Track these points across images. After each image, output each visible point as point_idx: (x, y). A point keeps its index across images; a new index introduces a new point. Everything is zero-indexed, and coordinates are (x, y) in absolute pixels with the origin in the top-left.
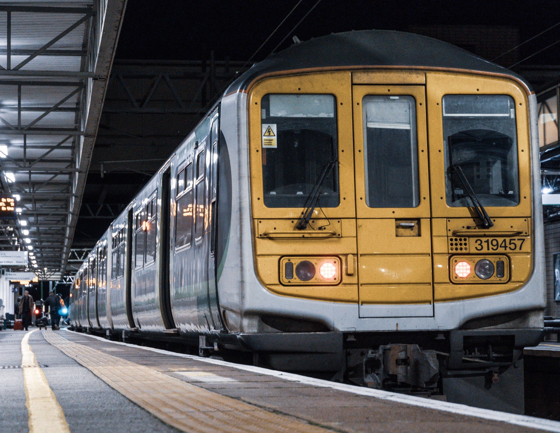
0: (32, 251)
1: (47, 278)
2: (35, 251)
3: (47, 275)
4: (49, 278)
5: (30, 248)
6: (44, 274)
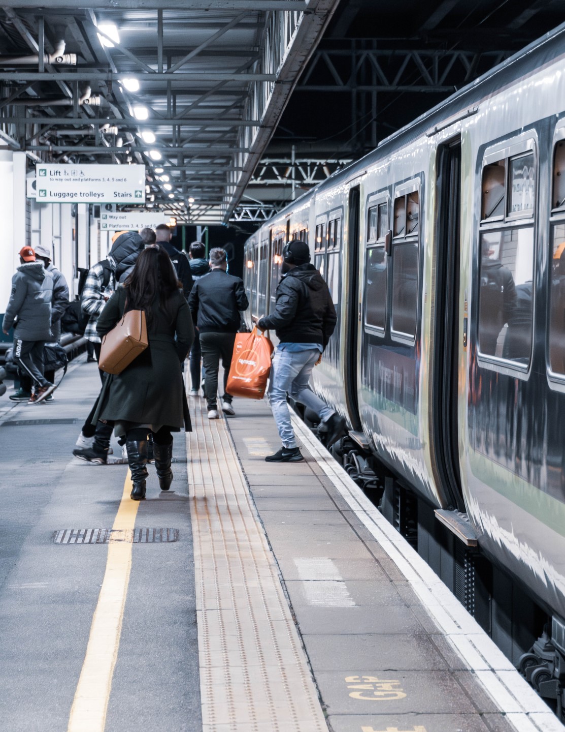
0: (159, 164)
1: (193, 221)
2: (167, 164)
3: (194, 216)
4: (196, 220)
5: (155, 155)
6: (189, 214)
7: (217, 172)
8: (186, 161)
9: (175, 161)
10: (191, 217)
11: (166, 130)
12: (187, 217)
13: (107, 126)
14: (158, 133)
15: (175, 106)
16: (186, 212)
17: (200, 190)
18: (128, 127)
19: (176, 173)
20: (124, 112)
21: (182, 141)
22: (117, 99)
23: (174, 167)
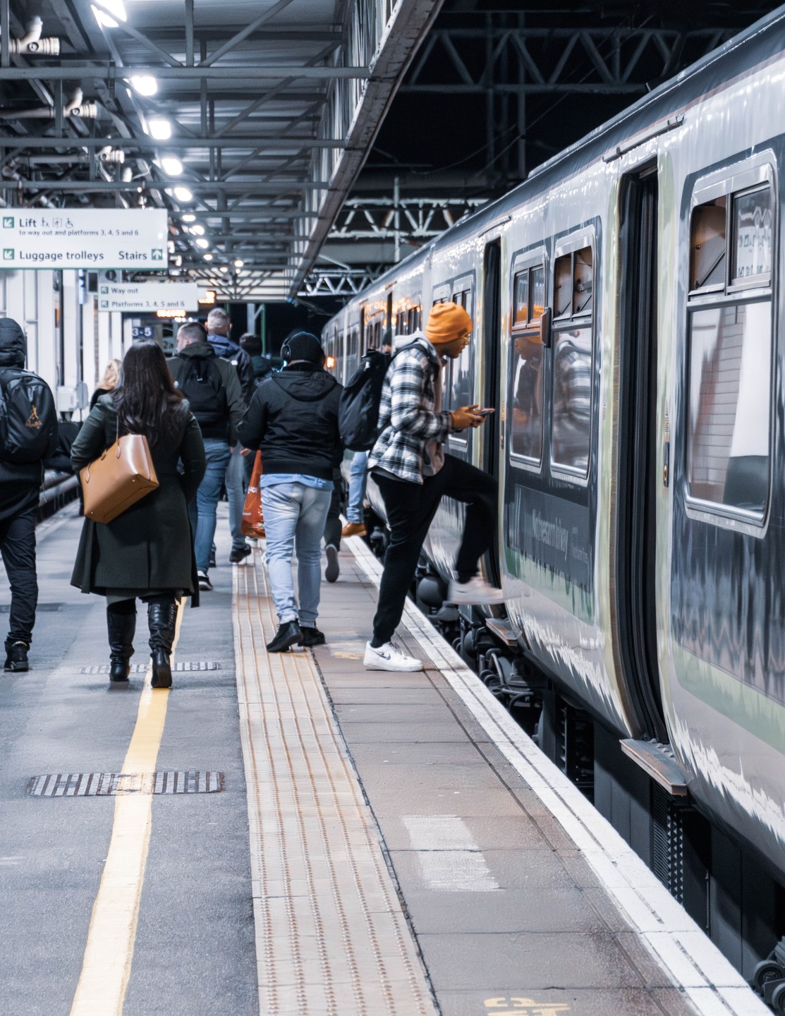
0: (188, 207)
1: (242, 296)
4: (247, 294)
6: (236, 285)
7: (279, 220)
8: (230, 203)
9: (213, 203)
10: (239, 290)
11: (199, 155)
12: (232, 290)
13: (107, 150)
14: (186, 160)
15: (212, 118)
16: (231, 283)
17: (251, 247)
18: (141, 151)
19: (215, 221)
20: (133, 128)
21: (223, 171)
22: (123, 109)
23: (211, 212)
